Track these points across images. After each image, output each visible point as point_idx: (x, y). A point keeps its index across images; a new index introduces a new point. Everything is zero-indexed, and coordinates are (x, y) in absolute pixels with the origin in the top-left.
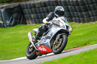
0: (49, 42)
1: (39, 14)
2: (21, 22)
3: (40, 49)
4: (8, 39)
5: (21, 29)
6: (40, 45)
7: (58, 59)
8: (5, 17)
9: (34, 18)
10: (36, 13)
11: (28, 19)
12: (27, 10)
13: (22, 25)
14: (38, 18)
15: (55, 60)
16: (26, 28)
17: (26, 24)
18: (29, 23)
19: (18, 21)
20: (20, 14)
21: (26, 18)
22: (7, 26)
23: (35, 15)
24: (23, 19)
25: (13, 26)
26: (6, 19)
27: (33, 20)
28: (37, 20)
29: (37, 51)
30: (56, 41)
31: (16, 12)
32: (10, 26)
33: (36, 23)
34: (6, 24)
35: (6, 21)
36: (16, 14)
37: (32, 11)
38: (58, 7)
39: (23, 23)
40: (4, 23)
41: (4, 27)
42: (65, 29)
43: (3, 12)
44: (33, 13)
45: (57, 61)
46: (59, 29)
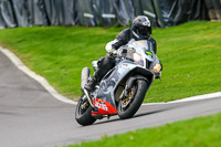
0: (112, 93)
2: (197, 15)
3: (97, 105)
4: (167, 55)
5: (196, 32)
6: (98, 97)
8: (159, 2)
11: (213, 8)
13: (197, 22)
16: (209, 28)
17: (208, 19)
18: (216, 19)
19: (189, 12)
21: (208, 6)
22: (165, 24)
24: (201, 9)
25: (178, 23)
26: (162, 8)
29: (93, 109)
30: (124, 92)
32: (171, 23)
34: (162, 18)
35: (161, 13)
39: (200, 18)
40: (157, 18)
41: (159, 26)
42: (144, 67)
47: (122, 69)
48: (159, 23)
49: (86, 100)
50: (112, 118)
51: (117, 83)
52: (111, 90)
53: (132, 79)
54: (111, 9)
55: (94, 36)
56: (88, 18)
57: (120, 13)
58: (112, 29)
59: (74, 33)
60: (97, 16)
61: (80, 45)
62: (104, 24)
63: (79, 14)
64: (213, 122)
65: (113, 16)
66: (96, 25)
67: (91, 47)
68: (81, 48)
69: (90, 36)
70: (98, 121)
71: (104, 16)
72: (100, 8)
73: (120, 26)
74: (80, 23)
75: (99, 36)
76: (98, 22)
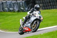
0: (30, 25)
1: (45, 4)
3: (25, 29)
6: (26, 27)
7: (55, 31)
8: (25, 5)
9: (42, 6)
10: (43, 3)
12: (37, 1)
14: (44, 6)
15: (54, 31)
20: (34, 4)
22: (26, 11)
23: (42, 4)
26: (25, 7)
27: (41, 7)
28: (43, 8)
29: (24, 30)
30: (33, 25)
31: (31, 3)
32: (28, 11)
33: (43, 9)
34: (25, 10)
35: (25, 8)
36: (31, 4)
37: (40, 2)
38: (36, 5)
40: (24, 9)
41: (24, 11)
43: (24, 3)
44: (41, 3)
45: (55, 32)
46: (35, 18)
47: (33, 19)
48: (25, 11)
49: (22, 28)
50: (29, 32)
51: (31, 23)
52: (29, 25)
53: (35, 21)
54: (12, 7)
55: (8, 14)
56: (6, 10)
57: (14, 8)
58: (12, 12)
59: (3, 13)
60: (9, 9)
61: (4, 16)
62: (10, 11)
63: (4, 8)
64: (38, 36)
65: (13, 9)
66: (8, 11)
67: (7, 17)
68: (4, 17)
69: (7, 14)
70: (25, 33)
71: (10, 9)
72: (9, 7)
73: (14, 12)
74: (4, 11)
75: (9, 14)
76: (9, 11)
